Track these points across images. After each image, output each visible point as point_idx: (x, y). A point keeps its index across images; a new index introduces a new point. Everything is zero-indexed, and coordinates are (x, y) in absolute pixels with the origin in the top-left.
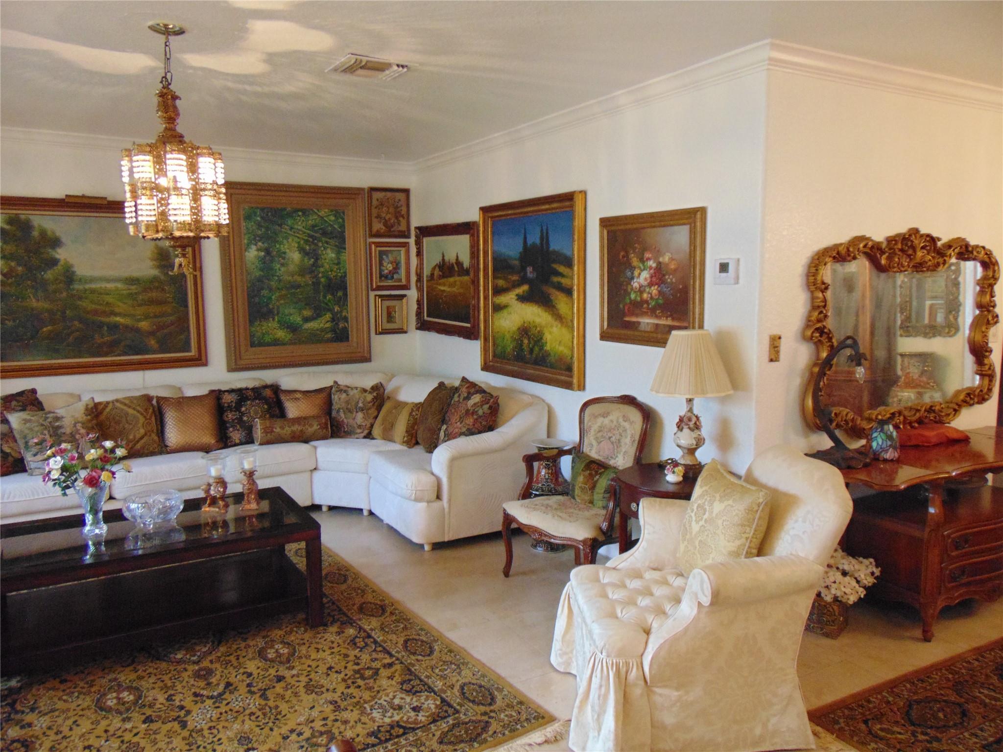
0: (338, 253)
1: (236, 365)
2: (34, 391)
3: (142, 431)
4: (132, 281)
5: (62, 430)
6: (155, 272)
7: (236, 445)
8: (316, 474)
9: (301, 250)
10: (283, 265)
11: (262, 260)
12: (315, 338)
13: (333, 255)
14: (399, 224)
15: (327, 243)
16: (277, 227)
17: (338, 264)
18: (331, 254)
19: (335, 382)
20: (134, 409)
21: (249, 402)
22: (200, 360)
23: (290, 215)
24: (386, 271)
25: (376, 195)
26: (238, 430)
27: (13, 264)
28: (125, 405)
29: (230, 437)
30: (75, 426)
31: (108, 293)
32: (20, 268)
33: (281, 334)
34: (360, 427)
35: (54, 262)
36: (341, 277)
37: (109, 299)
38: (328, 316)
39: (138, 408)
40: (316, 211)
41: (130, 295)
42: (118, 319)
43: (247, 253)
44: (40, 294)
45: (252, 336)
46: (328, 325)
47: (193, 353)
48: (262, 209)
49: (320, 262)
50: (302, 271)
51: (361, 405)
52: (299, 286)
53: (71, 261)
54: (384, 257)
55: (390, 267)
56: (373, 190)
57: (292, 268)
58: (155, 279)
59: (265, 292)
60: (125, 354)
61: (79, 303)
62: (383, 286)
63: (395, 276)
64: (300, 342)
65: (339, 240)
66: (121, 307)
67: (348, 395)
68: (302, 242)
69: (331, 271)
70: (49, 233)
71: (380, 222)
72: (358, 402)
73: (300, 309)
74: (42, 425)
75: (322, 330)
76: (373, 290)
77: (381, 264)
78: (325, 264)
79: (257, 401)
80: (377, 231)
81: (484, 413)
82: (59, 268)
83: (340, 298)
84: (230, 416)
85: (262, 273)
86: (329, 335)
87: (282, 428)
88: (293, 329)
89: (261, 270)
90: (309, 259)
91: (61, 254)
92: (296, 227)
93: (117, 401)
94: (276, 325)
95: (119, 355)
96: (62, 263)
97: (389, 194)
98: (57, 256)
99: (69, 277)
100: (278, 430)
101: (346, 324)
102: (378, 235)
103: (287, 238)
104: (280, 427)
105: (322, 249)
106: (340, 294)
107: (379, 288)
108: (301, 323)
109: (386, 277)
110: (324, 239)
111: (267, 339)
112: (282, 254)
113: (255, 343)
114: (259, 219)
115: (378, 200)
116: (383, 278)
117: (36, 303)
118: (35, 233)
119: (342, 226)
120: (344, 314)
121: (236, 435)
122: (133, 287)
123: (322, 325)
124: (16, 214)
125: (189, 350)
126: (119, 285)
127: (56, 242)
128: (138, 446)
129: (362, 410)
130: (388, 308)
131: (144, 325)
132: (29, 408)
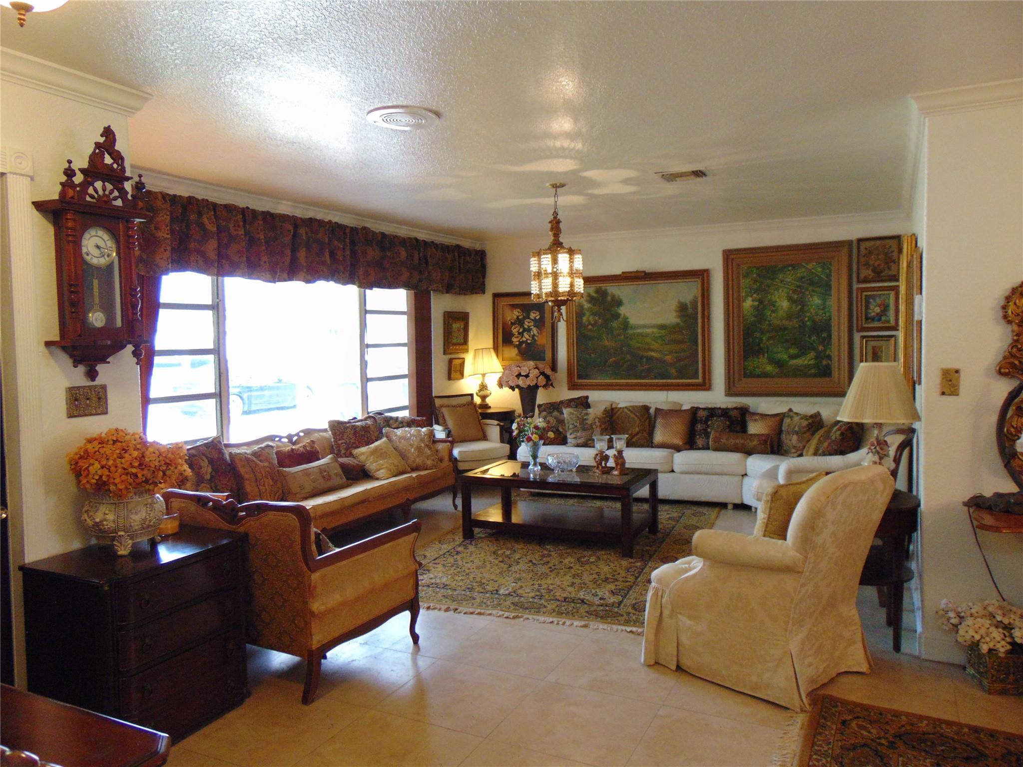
0: (824, 301)
1: (730, 391)
2: (587, 397)
3: (637, 429)
4: (662, 327)
5: (587, 422)
6: (678, 320)
7: (699, 449)
8: (746, 479)
9: (790, 299)
10: (773, 312)
11: (756, 308)
12: (799, 372)
13: (819, 302)
14: (889, 268)
15: (813, 291)
16: (769, 281)
17: (824, 309)
18: (817, 301)
19: (790, 410)
20: (634, 414)
21: (715, 418)
22: (705, 385)
23: (782, 270)
24: (873, 314)
25: (863, 245)
26: (703, 438)
27: (597, 318)
28: (630, 410)
29: (696, 443)
30: (595, 419)
31: (647, 335)
32: (600, 321)
33: (769, 368)
34: (794, 447)
35: (618, 316)
36: (826, 320)
37: (648, 340)
38: (812, 354)
39: (637, 414)
40: (804, 264)
41: (661, 338)
42: (653, 354)
43: (744, 304)
44: (610, 336)
45: (745, 369)
46: (812, 362)
47: (700, 380)
48: (758, 268)
49: (806, 308)
50: (789, 317)
51: (796, 429)
52: (786, 329)
53: (627, 315)
54: (871, 300)
55: (878, 310)
56: (860, 240)
57: (781, 313)
58: (678, 324)
59: (757, 334)
60: (655, 378)
61: (631, 343)
62: (868, 328)
63: (883, 318)
64: (786, 376)
65: (825, 287)
66: (655, 346)
67: (792, 420)
68: (791, 292)
69: (817, 315)
70: (616, 297)
71: (867, 269)
72: (795, 427)
73: (787, 349)
74: (578, 417)
75: (807, 366)
76: (858, 331)
77: (867, 307)
78: (812, 310)
79: (722, 418)
80: (865, 277)
81: (836, 438)
82: (620, 319)
83: (824, 339)
84: (699, 427)
85: (755, 319)
86: (813, 371)
87: (728, 439)
88: (780, 364)
89: (755, 316)
90: (796, 306)
91: (622, 310)
92: (786, 279)
93: (626, 407)
94: (765, 361)
95: (652, 379)
96: (622, 316)
97: (878, 242)
98: (620, 312)
99: (626, 325)
100: (724, 441)
101: (830, 362)
102: (866, 281)
103: (777, 289)
104: (726, 439)
105: (809, 296)
106: (824, 335)
107: (864, 329)
108: (787, 359)
109: (873, 319)
110: (811, 288)
111: (758, 371)
112: (773, 304)
113: (748, 374)
114: (755, 275)
115: (866, 249)
116: (869, 321)
117: (607, 343)
118: (609, 298)
119: (829, 276)
120: (827, 353)
121: (700, 442)
122: (663, 332)
123: (806, 362)
124: (600, 287)
125: (698, 378)
126: (655, 330)
127: (619, 303)
128: (634, 440)
129: (797, 433)
130: (874, 348)
131: (668, 358)
132: (579, 407)
